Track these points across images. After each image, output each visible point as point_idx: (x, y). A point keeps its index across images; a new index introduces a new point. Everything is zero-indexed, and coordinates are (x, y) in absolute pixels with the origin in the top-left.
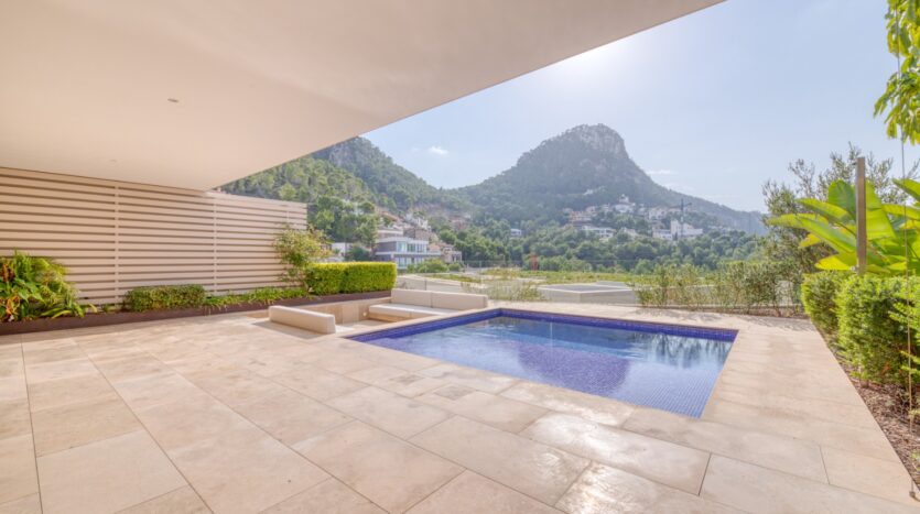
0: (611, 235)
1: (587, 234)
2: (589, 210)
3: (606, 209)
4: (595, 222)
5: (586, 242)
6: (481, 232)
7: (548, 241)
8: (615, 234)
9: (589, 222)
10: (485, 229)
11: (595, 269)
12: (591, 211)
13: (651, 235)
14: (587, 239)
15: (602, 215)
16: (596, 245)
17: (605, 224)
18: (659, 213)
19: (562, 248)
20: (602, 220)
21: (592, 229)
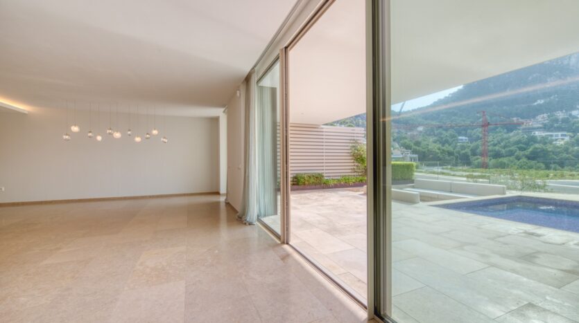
0: (567, 138)
1: (539, 139)
2: (539, 118)
3: (560, 115)
4: (545, 128)
5: (537, 145)
6: (431, 140)
7: (495, 145)
8: (571, 137)
9: (541, 128)
10: (435, 138)
11: (548, 168)
12: (542, 118)
14: (539, 142)
15: (556, 120)
16: (549, 148)
17: (559, 129)
19: (511, 151)
20: (556, 125)
21: (544, 134)
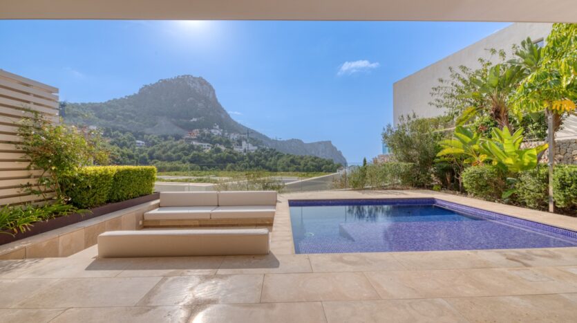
0: (210, 148)
1: (196, 147)
2: (194, 131)
3: (206, 131)
4: (199, 139)
7: (168, 151)
8: (213, 148)
9: (196, 139)
10: (112, 140)
11: (202, 169)
12: (196, 132)
13: (233, 149)
14: (196, 150)
15: (204, 135)
16: (202, 154)
17: (206, 141)
18: (236, 137)
19: (179, 156)
20: (204, 138)
21: (198, 144)
